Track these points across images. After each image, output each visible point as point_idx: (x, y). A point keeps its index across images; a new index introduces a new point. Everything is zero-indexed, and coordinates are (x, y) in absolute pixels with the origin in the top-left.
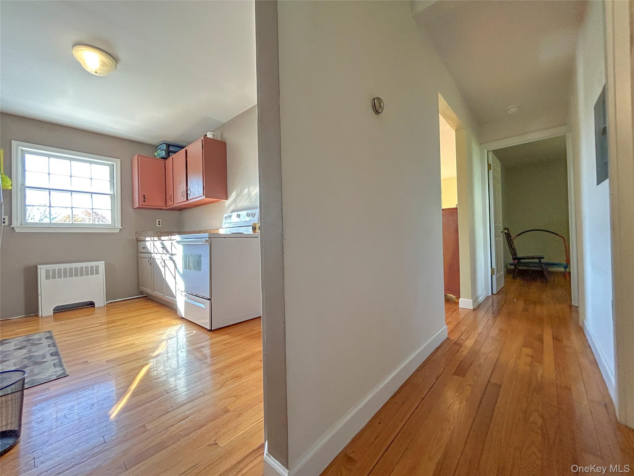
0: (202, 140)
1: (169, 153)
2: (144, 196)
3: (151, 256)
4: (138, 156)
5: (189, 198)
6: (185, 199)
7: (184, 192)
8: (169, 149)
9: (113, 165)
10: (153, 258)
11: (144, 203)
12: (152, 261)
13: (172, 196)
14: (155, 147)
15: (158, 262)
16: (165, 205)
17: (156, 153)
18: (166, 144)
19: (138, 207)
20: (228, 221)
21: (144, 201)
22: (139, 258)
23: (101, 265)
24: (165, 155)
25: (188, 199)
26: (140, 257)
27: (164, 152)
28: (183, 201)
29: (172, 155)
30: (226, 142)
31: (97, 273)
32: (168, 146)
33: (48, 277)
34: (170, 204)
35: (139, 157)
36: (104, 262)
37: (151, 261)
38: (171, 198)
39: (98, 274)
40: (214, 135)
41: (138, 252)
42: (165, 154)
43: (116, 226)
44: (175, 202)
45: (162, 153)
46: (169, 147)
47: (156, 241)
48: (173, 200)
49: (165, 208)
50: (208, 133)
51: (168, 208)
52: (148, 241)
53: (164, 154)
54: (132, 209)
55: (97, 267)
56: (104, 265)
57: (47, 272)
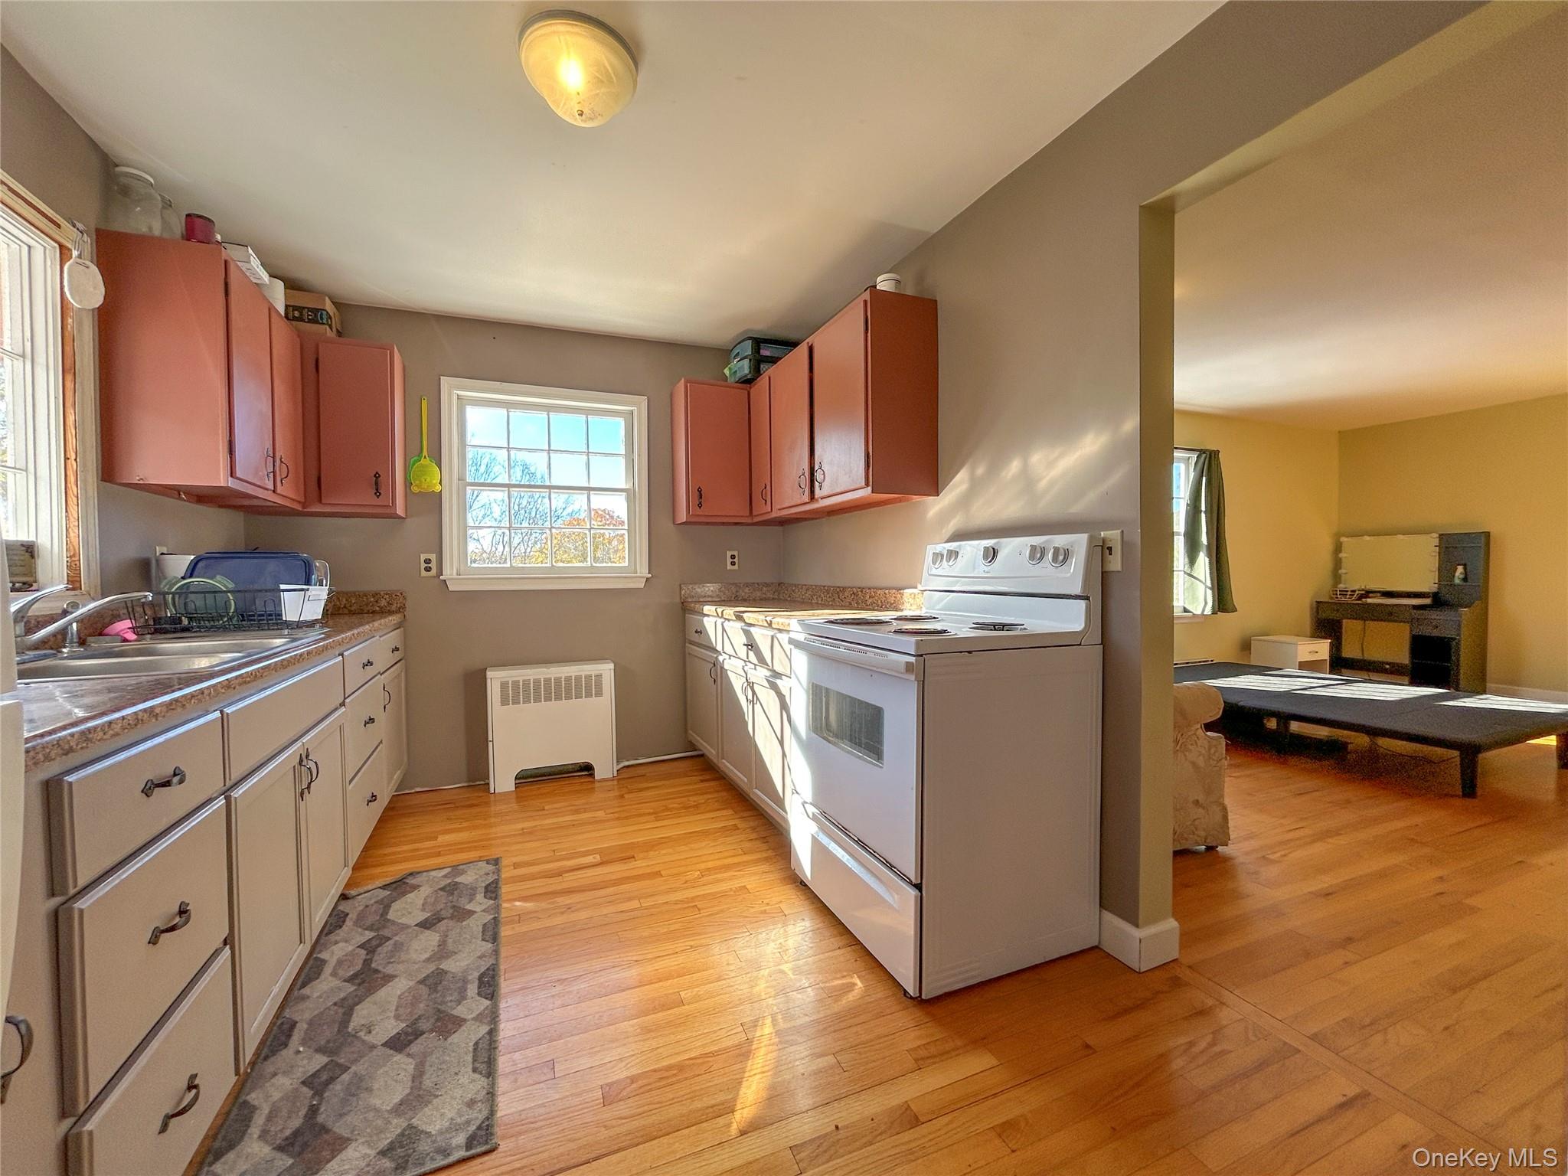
0: (865, 302)
1: (759, 362)
2: (700, 492)
3: (717, 658)
4: (686, 382)
5: (818, 493)
6: (806, 498)
7: (803, 474)
8: (759, 352)
9: (632, 413)
10: (722, 668)
11: (699, 512)
12: (718, 674)
13: (768, 487)
14: (723, 354)
15: (737, 683)
16: (748, 514)
17: (727, 368)
18: (750, 338)
19: (685, 520)
20: (945, 568)
21: (700, 505)
22: (687, 656)
23: (606, 670)
24: (750, 372)
25: (816, 497)
26: (689, 654)
27: (746, 362)
28: (799, 502)
29: (767, 370)
30: (938, 299)
31: (599, 694)
32: (758, 342)
33: (504, 701)
34: (762, 509)
35: (689, 385)
36: (611, 666)
37: (717, 672)
38: (766, 493)
39: (601, 695)
40: (898, 282)
41: (685, 639)
42: (750, 367)
43: (638, 571)
44: (776, 507)
45: (742, 367)
46: (759, 349)
47: (729, 620)
48: (769, 497)
49: (749, 521)
50: (879, 279)
51: (756, 520)
52: (708, 615)
53: (747, 371)
54: (672, 525)
55: (599, 677)
56: (613, 672)
57: (504, 686)
